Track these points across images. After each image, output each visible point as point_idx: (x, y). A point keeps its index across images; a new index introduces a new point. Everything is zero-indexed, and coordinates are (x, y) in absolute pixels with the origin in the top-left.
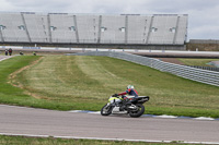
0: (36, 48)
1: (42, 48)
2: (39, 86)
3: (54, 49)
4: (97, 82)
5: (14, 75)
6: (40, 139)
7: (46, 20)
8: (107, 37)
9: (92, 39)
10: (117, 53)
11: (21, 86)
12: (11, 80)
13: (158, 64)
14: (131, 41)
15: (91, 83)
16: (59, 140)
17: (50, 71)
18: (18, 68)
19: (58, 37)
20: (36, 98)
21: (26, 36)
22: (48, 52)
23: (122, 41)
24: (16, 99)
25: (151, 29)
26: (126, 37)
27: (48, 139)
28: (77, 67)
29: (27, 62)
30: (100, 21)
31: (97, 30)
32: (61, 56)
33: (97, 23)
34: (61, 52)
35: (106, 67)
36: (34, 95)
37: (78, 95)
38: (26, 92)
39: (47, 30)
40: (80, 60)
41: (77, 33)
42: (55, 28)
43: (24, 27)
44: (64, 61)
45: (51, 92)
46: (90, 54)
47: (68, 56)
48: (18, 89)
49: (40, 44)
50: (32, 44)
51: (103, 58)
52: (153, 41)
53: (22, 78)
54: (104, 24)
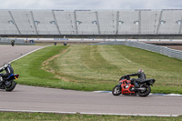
0: (65, 40)
1: (70, 40)
2: (68, 71)
3: (80, 40)
4: (116, 67)
5: (47, 62)
6: (69, 115)
7: (72, 16)
8: (124, 29)
9: (111, 31)
10: (132, 43)
11: (52, 71)
12: (45, 66)
13: (166, 51)
14: (144, 32)
15: (111, 68)
16: (85, 115)
17: (77, 58)
18: (51, 56)
19: (82, 30)
20: (65, 81)
21: (56, 29)
22: (75, 43)
23: (136, 32)
24: (49, 82)
25: (160, 21)
26: (140, 29)
28: (99, 54)
29: (57, 51)
30: (118, 16)
31: (115, 24)
32: (86, 46)
33: (115, 17)
34: (85, 43)
35: (123, 54)
36: (63, 79)
37: (100, 78)
38: (57, 77)
39: (74, 24)
40: (101, 48)
41: (98, 27)
42: (80, 23)
43: (55, 22)
45: (78, 76)
46: (110, 44)
47: (92, 45)
48: (51, 74)
49: (68, 36)
50: (62, 36)
51: (120, 47)
52: (162, 31)
53: (54, 65)
54: (121, 18)
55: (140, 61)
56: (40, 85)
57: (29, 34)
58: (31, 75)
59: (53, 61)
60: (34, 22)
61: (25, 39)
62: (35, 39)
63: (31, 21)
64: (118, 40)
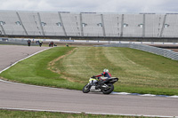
0: (70, 41)
1: (75, 41)
2: (73, 72)
3: (85, 41)
4: (120, 69)
5: (53, 62)
6: (74, 115)
7: (78, 18)
8: (128, 32)
9: (116, 33)
10: (137, 45)
11: (58, 72)
12: (51, 67)
13: (169, 53)
14: (148, 35)
15: (115, 69)
16: (90, 115)
17: (82, 59)
18: (57, 57)
20: (71, 82)
21: (62, 31)
22: (80, 44)
23: (140, 35)
24: (54, 82)
25: (164, 25)
26: (144, 32)
27: (81, 114)
28: (104, 56)
29: (63, 52)
30: (123, 19)
31: (120, 26)
32: (90, 48)
33: (120, 20)
34: (91, 44)
35: (128, 56)
36: (69, 79)
38: (62, 77)
39: (79, 26)
40: (106, 50)
41: (104, 29)
42: (86, 25)
43: (61, 24)
44: (93, 51)
45: (83, 76)
46: (114, 46)
47: (97, 47)
48: (56, 74)
49: (74, 38)
50: (67, 38)
51: (125, 49)
52: (165, 35)
53: (59, 65)
55: (144, 63)
56: (46, 85)
57: (36, 34)
58: (38, 75)
59: (58, 61)
60: (41, 23)
61: (32, 39)
63: (38, 22)
64: (122, 42)
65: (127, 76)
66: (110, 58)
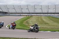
0: (31, 14)
1: (33, 14)
4: (48, 23)
5: (25, 22)
7: (34, 7)
8: (50, 11)
9: (46, 12)
12: (24, 23)
14: (57, 12)
15: (46, 23)
17: (35, 20)
18: (26, 20)
19: (37, 11)
21: (28, 11)
26: (55, 11)
28: (42, 19)
29: (28, 18)
30: (48, 7)
31: (47, 9)
32: (38, 16)
34: (38, 15)
35: (50, 19)
37: (43, 27)
39: (34, 10)
40: (43, 17)
42: (36, 9)
43: (28, 9)
46: (46, 16)
47: (40, 16)
48: (26, 26)
50: (30, 13)
51: (49, 17)
53: (27, 22)
54: (49, 7)
55: (55, 21)
56: (23, 29)
57: (20, 12)
58: (20, 26)
59: (27, 21)
60: (21, 9)
61: (18, 14)
62: (21, 14)
63: (20, 8)
64: (48, 14)
65: (50, 26)
66: (44, 20)
